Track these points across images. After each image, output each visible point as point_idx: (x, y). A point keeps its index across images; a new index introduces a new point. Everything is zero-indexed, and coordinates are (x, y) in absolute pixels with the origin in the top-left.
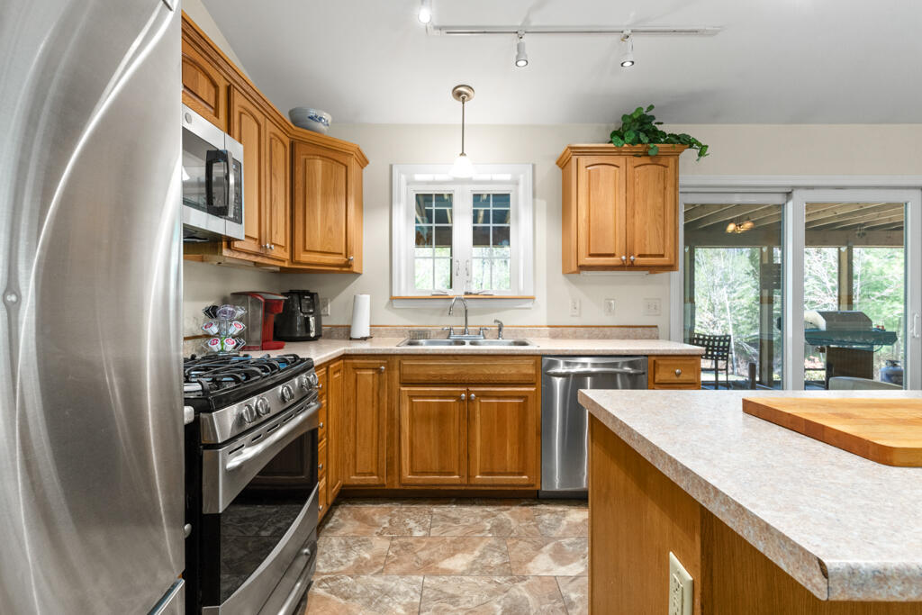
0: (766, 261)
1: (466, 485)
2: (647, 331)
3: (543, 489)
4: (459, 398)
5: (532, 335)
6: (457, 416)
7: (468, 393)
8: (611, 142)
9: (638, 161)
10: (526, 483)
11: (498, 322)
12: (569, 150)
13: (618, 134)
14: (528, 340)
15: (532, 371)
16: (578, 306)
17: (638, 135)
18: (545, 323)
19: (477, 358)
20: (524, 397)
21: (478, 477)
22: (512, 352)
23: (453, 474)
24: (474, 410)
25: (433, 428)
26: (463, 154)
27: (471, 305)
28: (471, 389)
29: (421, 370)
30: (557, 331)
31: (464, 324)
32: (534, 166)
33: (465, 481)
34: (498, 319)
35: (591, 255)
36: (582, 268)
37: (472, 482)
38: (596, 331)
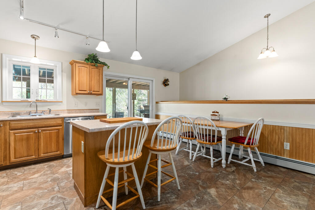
0: (133, 93)
1: (37, 158)
2: (96, 110)
3: (65, 154)
4: (35, 132)
5: (61, 113)
6: (34, 138)
7: (38, 130)
8: (85, 61)
9: (92, 67)
10: (59, 153)
11: (49, 109)
12: (73, 61)
13: (87, 59)
14: (60, 114)
15: (61, 122)
16: (76, 104)
17: (92, 61)
18: (66, 109)
19: (42, 120)
20: (58, 130)
21: (42, 155)
22: (54, 117)
23: (33, 156)
24: (41, 135)
25: (24, 142)
26: (35, 56)
27: (38, 104)
28: (39, 129)
29: (19, 125)
30: (69, 111)
31: (36, 110)
32: (62, 63)
33: (37, 157)
34: (49, 108)
35: (80, 90)
36: (77, 94)
37: (40, 157)
38: (82, 111)
